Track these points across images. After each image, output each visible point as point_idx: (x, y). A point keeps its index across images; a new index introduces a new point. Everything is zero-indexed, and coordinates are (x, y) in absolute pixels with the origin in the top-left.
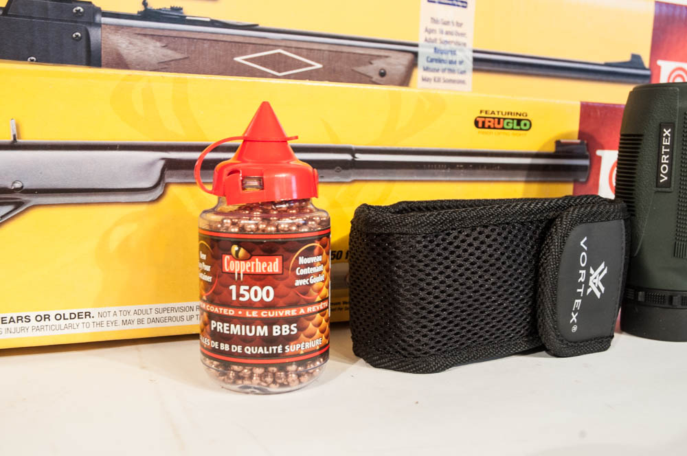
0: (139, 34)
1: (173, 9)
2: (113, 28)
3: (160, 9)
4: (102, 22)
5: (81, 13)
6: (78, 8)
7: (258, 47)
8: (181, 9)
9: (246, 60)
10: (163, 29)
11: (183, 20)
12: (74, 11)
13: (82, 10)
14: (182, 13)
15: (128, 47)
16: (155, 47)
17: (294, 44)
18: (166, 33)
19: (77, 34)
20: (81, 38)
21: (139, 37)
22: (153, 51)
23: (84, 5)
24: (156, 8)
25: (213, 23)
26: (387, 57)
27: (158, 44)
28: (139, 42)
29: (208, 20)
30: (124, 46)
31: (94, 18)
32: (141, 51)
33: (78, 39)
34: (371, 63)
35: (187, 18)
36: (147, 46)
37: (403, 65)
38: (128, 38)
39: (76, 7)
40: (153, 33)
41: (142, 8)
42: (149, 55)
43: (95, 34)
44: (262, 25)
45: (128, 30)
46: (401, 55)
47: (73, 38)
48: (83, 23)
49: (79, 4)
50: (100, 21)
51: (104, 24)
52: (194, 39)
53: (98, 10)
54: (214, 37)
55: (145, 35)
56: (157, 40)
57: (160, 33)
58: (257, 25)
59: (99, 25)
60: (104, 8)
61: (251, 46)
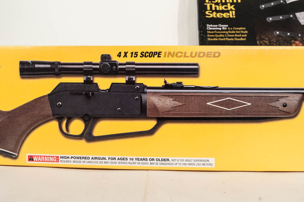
0: (163, 95)
1: (178, 83)
2: (151, 94)
3: (172, 84)
4: (147, 91)
5: (138, 88)
6: (137, 86)
7: (218, 97)
8: (182, 83)
9: (212, 104)
10: (173, 93)
11: (182, 88)
12: (136, 88)
13: (139, 87)
14: (182, 85)
15: (158, 101)
16: (170, 100)
17: (237, 95)
18: (175, 94)
19: (137, 97)
20: (138, 99)
21: (163, 96)
22: (169, 102)
23: (140, 85)
24: (170, 84)
25: (196, 88)
26: (287, 97)
27: (171, 99)
28: (163, 99)
29: (194, 86)
30: (156, 101)
31: (144, 90)
32: (164, 103)
33: (137, 99)
34: (279, 101)
35: (184, 86)
36: (167, 100)
37: (297, 100)
38: (158, 97)
39: (136, 86)
40: (168, 95)
41: (164, 84)
42: (167, 104)
43: (144, 97)
44: (220, 87)
45: (158, 94)
46: (295, 95)
47: (135, 99)
48: (139, 92)
49: (137, 85)
50: (146, 91)
51: (148, 92)
52: (188, 96)
53: (145, 87)
54: (197, 94)
55: (166, 96)
56: (171, 98)
57: (172, 94)
58: (218, 87)
59: (146, 93)
60: (148, 86)
61: (215, 97)
